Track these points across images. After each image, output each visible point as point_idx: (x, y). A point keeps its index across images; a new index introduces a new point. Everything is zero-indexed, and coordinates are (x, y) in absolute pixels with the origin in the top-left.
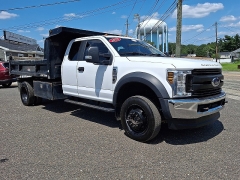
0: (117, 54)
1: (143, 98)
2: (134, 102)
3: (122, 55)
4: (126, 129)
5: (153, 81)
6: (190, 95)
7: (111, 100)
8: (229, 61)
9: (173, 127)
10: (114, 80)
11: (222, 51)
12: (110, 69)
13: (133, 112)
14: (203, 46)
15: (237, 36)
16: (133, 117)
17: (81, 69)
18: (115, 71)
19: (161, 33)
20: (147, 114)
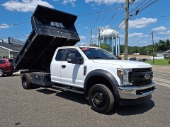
0: (87, 58)
1: (103, 85)
2: (97, 87)
3: (89, 59)
4: (92, 105)
5: (109, 75)
6: (131, 84)
7: (82, 86)
8: (163, 58)
9: (121, 104)
10: (84, 74)
11: (158, 51)
12: (82, 67)
13: (96, 94)
14: (145, 47)
15: (168, 41)
16: (97, 97)
17: (64, 67)
18: (85, 68)
19: (114, 38)
20: (105, 96)
